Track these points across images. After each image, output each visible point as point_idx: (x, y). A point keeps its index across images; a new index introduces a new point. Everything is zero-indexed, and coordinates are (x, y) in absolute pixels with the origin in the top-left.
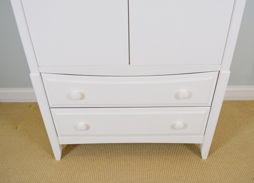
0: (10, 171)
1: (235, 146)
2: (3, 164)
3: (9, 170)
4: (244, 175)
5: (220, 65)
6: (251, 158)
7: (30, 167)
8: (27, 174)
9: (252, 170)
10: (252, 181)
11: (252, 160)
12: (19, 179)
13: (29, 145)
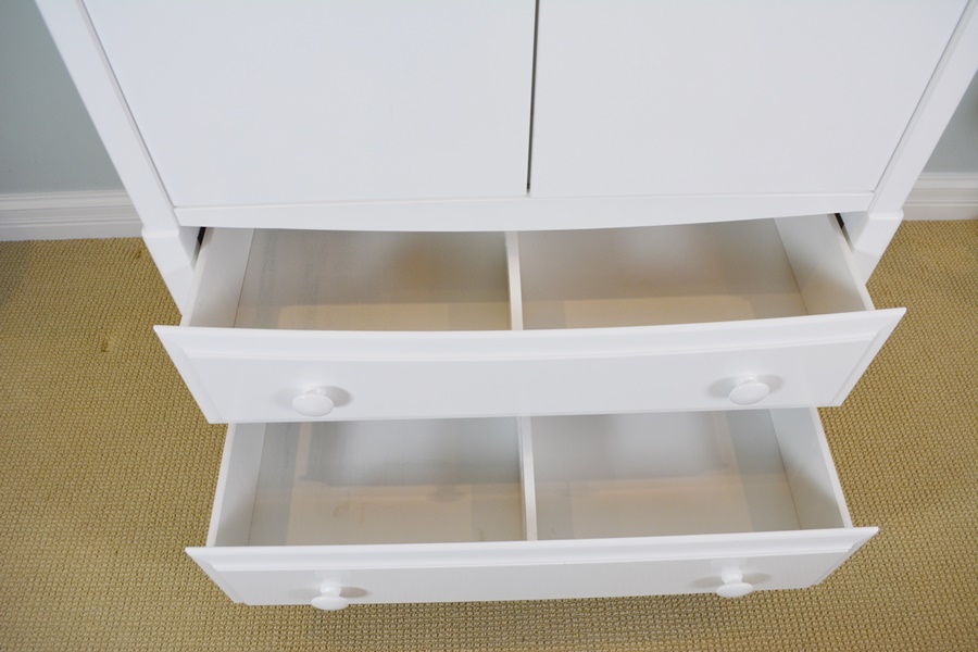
0: (111, 516)
1: (860, 404)
2: (83, 491)
3: (107, 512)
4: (886, 511)
5: (873, 192)
6: (912, 452)
7: (176, 498)
8: (171, 524)
9: (910, 493)
10: (907, 533)
11: (915, 459)
12: (148, 542)
13: (161, 416)
